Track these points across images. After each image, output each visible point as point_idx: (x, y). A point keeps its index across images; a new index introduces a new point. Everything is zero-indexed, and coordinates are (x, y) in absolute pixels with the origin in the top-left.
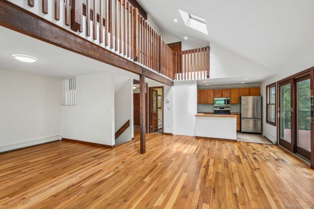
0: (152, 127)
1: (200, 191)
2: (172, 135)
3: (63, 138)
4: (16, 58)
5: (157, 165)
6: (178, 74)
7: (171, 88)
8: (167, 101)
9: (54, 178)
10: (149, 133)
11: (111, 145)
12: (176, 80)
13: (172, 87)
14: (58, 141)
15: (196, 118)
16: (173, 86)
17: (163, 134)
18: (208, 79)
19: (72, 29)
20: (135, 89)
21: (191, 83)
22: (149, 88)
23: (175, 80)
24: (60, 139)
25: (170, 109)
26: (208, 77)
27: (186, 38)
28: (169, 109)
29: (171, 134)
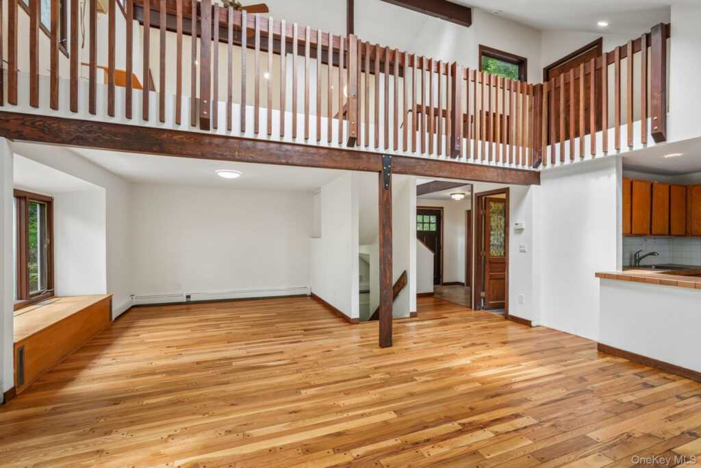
0: (483, 294)
1: (352, 459)
2: (531, 326)
3: (312, 293)
4: (219, 174)
5: (370, 377)
6: (549, 148)
7: (528, 189)
8: (518, 227)
9: (229, 342)
10: (475, 309)
11: (350, 316)
12: (545, 165)
13: (533, 187)
14: (305, 296)
15: (601, 284)
16: (539, 184)
17: (507, 317)
18: (662, 144)
19: (201, 128)
20: (461, 199)
21: (596, 167)
22: (476, 194)
23: (541, 168)
24: (308, 293)
25: (524, 251)
26: (660, 137)
27: (603, 24)
28: (521, 251)
29: (527, 323)
